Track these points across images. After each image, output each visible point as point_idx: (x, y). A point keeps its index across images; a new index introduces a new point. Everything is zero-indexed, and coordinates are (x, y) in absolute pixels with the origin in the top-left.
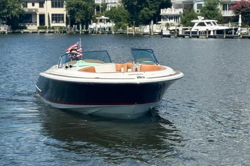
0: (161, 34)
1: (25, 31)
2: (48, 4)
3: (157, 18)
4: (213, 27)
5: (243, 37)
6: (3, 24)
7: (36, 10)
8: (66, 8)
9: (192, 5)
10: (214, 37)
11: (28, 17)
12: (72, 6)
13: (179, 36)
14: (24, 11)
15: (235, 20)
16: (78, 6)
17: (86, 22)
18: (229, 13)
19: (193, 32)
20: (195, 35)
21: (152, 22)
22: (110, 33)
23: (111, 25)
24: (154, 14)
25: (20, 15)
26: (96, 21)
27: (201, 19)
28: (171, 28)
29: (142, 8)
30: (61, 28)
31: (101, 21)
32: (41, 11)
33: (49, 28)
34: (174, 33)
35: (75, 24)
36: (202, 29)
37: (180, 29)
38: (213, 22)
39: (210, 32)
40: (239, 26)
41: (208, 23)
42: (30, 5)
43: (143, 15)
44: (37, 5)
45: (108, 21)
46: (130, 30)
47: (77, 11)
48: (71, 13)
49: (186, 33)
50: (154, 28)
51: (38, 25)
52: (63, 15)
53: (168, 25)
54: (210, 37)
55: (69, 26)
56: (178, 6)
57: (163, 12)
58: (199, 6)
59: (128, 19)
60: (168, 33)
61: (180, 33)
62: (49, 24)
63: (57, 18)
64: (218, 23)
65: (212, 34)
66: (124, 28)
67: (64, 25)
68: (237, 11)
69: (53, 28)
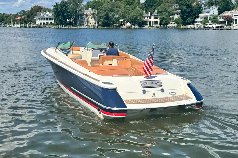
0: (194, 28)
1: (144, 27)
2: (153, 17)
3: (193, 22)
4: (215, 25)
5: (227, 29)
6: (137, 25)
7: (148, 20)
8: (159, 19)
9: (207, 17)
10: (215, 29)
11: (145, 23)
12: (161, 18)
13: (201, 29)
14: (144, 20)
15: (224, 23)
16: (164, 18)
17: (166, 24)
18: (222, 20)
19: (207, 28)
20: (208, 28)
21: (191, 24)
22: (175, 28)
23: (176, 25)
24: (192, 21)
25: (142, 22)
26: (170, 24)
27: (210, 22)
28: (198, 26)
29: (187, 19)
30: (157, 26)
31: (172, 24)
32: (150, 20)
33: (153, 26)
34: (200, 28)
35: (162, 25)
36: (210, 26)
37: (202, 26)
38: (215, 24)
39: (214, 27)
40: (225, 25)
41: (213, 24)
42: (146, 18)
43: (188, 21)
44: (149, 18)
45: (174, 24)
46: (183, 27)
47: (163, 20)
48: (161, 21)
49: (204, 28)
50: (192, 26)
51: (149, 25)
52: (158, 21)
53: (197, 25)
54: (214, 29)
55: (160, 26)
56: (202, 18)
57: (196, 20)
58: (210, 17)
59: (182, 23)
60: (197, 28)
61: (202, 28)
62: (153, 25)
63: (155, 23)
64: (217, 24)
65: (214, 28)
66: (180, 26)
67: (158, 25)
68: (225, 19)
69: (154, 26)
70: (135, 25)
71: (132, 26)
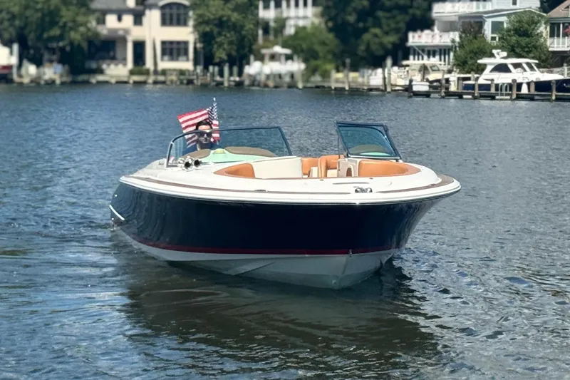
1: (101, 78)
2: (153, 16)
3: (400, 53)
6: (51, 61)
7: (127, 31)
8: (195, 26)
11: (108, 48)
16: (221, 23)
17: (238, 61)
21: (388, 61)
22: (292, 86)
23: (297, 66)
24: (393, 44)
25: (90, 42)
26: (261, 59)
29: (367, 30)
30: (182, 72)
31: (273, 57)
32: (136, 33)
33: (156, 72)
35: (214, 65)
38: (529, 64)
42: (111, 21)
43: (368, 45)
44: (128, 20)
45: (289, 58)
46: (339, 79)
47: (220, 34)
48: (206, 38)
51: (130, 65)
52: (186, 43)
55: (199, 69)
59: (334, 55)
62: (155, 64)
63: (172, 49)
66: (326, 74)
67: (188, 66)
69: (164, 72)
70: (39, 63)
71: (20, 65)
